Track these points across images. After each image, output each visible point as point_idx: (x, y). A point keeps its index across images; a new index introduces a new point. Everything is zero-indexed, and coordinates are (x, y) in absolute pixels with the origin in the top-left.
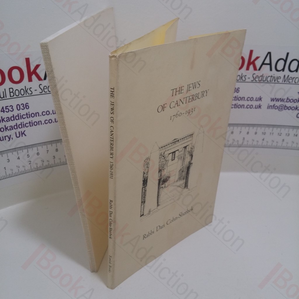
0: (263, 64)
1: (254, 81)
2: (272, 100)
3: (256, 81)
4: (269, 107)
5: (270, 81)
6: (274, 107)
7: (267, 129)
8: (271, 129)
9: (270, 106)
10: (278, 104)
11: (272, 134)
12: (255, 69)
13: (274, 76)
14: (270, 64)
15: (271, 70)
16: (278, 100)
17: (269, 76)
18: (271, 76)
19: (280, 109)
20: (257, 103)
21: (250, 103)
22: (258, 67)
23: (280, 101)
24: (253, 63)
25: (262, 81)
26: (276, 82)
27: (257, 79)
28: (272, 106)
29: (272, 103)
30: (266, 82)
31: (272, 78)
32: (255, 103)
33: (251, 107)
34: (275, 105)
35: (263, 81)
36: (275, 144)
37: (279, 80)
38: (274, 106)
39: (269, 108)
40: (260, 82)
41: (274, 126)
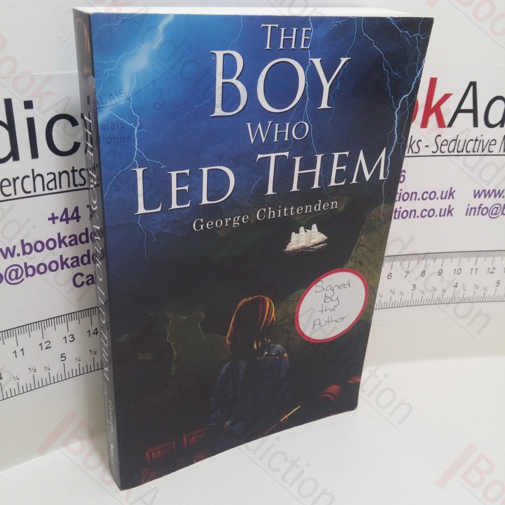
0: (459, 110)
1: (439, 153)
2: (477, 194)
3: (441, 152)
4: (470, 211)
5: (474, 152)
6: (480, 210)
7: (464, 260)
8: (473, 260)
9: (472, 209)
10: (489, 202)
11: (474, 271)
12: (441, 124)
13: (481, 138)
14: (474, 111)
15: (476, 124)
16: (488, 194)
17: (472, 140)
18: (476, 140)
19: (492, 214)
20: (445, 204)
21: (428, 204)
22: (447, 120)
23: (493, 195)
24: (437, 110)
25: (456, 153)
26: (486, 152)
27: (444, 149)
28: (475, 208)
29: (476, 203)
30: (465, 153)
31: (478, 143)
32: (439, 205)
33: (431, 213)
34: (483, 207)
35: (458, 152)
36: (480, 293)
37: (492, 148)
38: (480, 208)
39: (470, 215)
40: (450, 153)
41: (478, 253)
